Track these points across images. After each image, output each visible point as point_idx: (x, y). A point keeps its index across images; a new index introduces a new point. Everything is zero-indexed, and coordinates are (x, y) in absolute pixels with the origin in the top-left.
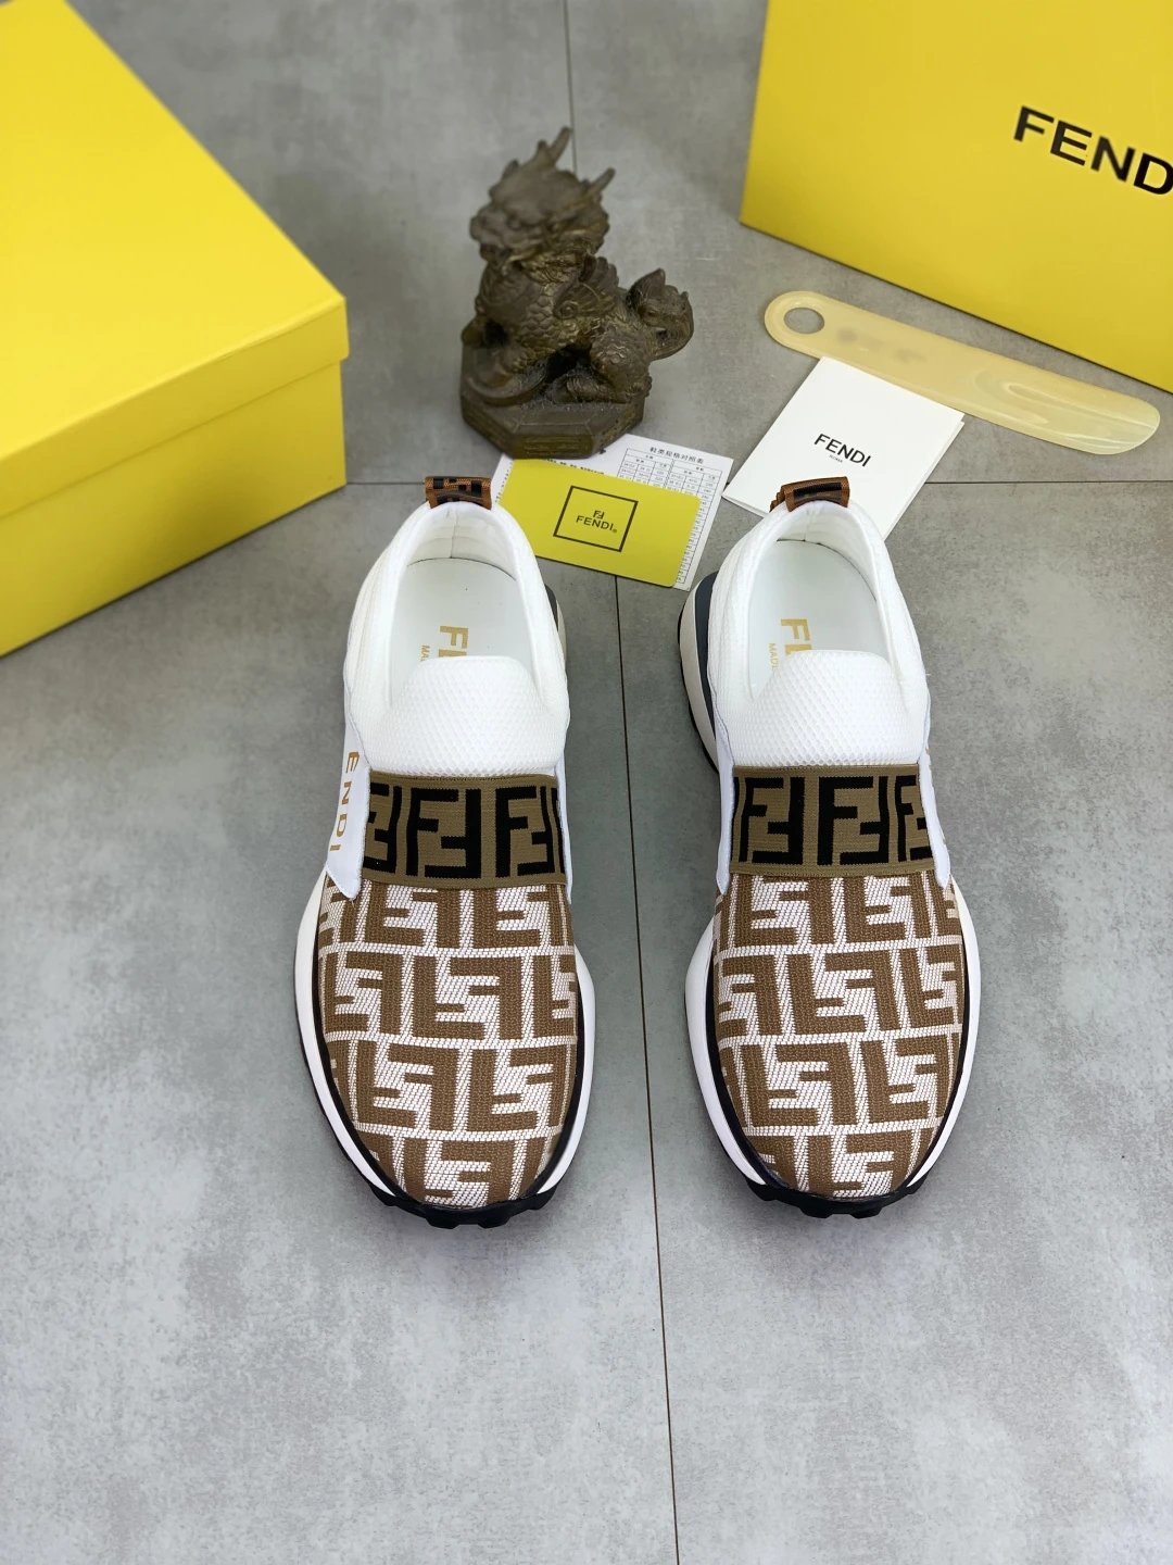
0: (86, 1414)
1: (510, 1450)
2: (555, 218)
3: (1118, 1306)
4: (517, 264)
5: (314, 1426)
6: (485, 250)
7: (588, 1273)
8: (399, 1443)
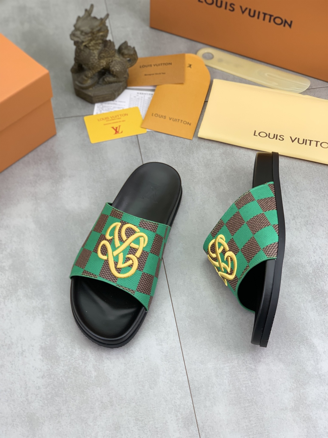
0: (17, 396)
1: (142, 389)
3: (309, 325)
4: (85, 46)
5: (85, 390)
6: (76, 43)
7: (158, 336)
8: (110, 392)
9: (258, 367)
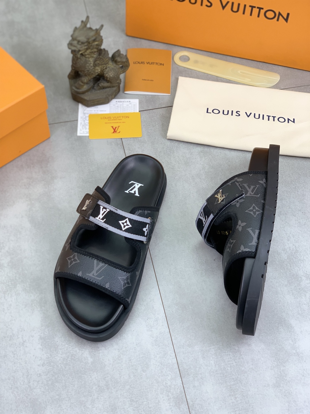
0: (20, 383)
1: (136, 373)
2: (90, 40)
3: (286, 307)
4: (82, 54)
5: (82, 376)
6: (73, 52)
8: (106, 376)
9: (241, 348)
